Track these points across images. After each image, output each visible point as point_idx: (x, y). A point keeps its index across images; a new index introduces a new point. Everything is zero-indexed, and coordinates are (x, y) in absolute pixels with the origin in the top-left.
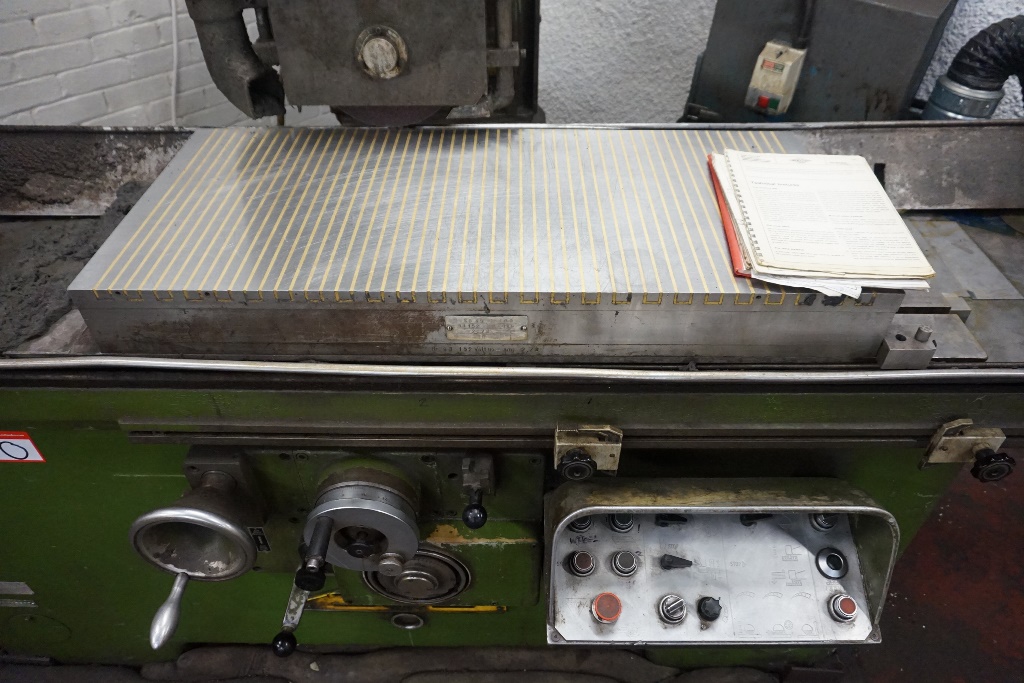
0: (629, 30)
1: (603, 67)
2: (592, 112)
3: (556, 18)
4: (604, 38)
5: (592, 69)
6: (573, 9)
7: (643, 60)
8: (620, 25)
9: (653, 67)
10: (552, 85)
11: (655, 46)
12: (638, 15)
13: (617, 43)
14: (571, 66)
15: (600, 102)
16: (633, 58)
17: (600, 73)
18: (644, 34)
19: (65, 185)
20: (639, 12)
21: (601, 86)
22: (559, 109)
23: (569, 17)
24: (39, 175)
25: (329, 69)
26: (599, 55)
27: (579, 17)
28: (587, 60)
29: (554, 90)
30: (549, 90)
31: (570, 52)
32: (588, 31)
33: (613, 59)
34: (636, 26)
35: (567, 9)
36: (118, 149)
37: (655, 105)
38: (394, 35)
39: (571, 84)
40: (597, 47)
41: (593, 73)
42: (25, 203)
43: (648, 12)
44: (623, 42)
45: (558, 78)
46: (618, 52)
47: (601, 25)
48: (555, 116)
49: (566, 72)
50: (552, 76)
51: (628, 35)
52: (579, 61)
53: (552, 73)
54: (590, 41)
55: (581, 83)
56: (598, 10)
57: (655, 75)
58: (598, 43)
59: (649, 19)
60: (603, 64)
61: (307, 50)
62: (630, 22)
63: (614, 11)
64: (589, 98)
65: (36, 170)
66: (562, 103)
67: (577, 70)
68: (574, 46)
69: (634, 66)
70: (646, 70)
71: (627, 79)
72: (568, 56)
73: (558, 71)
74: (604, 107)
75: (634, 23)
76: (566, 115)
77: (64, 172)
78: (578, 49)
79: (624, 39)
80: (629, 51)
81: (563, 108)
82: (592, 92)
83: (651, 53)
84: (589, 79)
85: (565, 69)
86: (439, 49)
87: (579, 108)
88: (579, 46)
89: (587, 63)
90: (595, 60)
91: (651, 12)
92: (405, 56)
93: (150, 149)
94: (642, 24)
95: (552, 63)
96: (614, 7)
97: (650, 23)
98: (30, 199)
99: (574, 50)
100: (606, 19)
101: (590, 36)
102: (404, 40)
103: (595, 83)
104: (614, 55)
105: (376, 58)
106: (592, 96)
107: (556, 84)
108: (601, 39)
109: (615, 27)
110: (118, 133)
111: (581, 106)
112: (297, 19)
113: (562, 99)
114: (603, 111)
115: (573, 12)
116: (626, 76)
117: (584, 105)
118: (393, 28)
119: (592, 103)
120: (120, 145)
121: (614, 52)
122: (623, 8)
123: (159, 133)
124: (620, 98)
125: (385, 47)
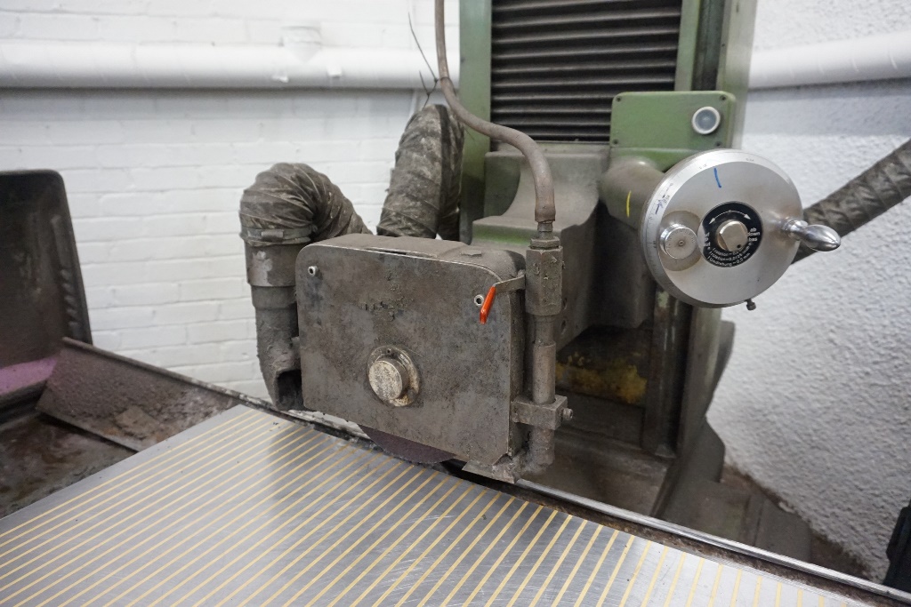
0: (868, 370)
1: (832, 402)
2: (813, 448)
3: (782, 341)
4: (837, 371)
5: (818, 401)
6: (803, 335)
7: (885, 406)
8: (857, 362)
9: (897, 417)
10: (770, 408)
11: (902, 394)
12: (882, 355)
13: (851, 380)
14: (794, 392)
15: (824, 440)
16: (871, 401)
17: (828, 408)
18: (889, 377)
19: (146, 423)
20: (883, 352)
21: (828, 423)
22: (774, 435)
23: (797, 342)
24: (135, 408)
25: (342, 380)
26: (829, 388)
27: (809, 344)
28: (812, 390)
29: (770, 413)
30: (766, 412)
31: (794, 378)
32: (817, 360)
33: (845, 396)
34: (877, 367)
35: (795, 334)
36: (196, 402)
37: (898, 461)
38: (407, 361)
39: (791, 411)
40: (826, 379)
41: (818, 405)
42: (115, 429)
43: (894, 354)
44: (859, 381)
45: (777, 402)
46: (852, 390)
47: (834, 357)
48: (769, 441)
49: (787, 397)
50: (770, 398)
51: (867, 374)
52: (804, 390)
53: (771, 395)
54: (819, 372)
55: (804, 414)
56: (831, 341)
57: (901, 426)
58: (828, 375)
59: (896, 362)
60: (832, 399)
61: (325, 355)
62: (870, 360)
63: (851, 346)
64: (811, 431)
65: (135, 404)
66: (779, 429)
67: (800, 397)
68: (799, 373)
69: (872, 410)
70: (888, 419)
71: (862, 422)
72: (791, 381)
73: (779, 395)
74: (829, 447)
75: (876, 363)
76: (782, 443)
77: (150, 411)
78: (803, 376)
79: (861, 378)
80: (866, 392)
81: (779, 434)
82: (815, 426)
83: (896, 400)
84: (814, 412)
85: (786, 394)
86: (454, 388)
87: (799, 440)
88: (805, 374)
89: (812, 393)
90: (822, 392)
91: (900, 355)
92: (415, 385)
93: (218, 409)
94: (885, 365)
95: (773, 384)
96: (851, 341)
97: (896, 367)
98: (120, 427)
99: (798, 376)
100: (840, 352)
101: (819, 366)
102: (417, 367)
103: (820, 417)
104: (847, 392)
105: (381, 382)
106: (815, 431)
107: (775, 407)
108: (833, 372)
109: (849, 362)
110: (201, 388)
111: (801, 438)
112: (319, 323)
113: (779, 425)
114: (828, 450)
115: (802, 339)
116: (862, 419)
117: (805, 437)
118: (408, 351)
119: (814, 438)
120: (198, 398)
121: (847, 389)
122: (862, 345)
123: (228, 396)
124: (851, 442)
125: (391, 372)
